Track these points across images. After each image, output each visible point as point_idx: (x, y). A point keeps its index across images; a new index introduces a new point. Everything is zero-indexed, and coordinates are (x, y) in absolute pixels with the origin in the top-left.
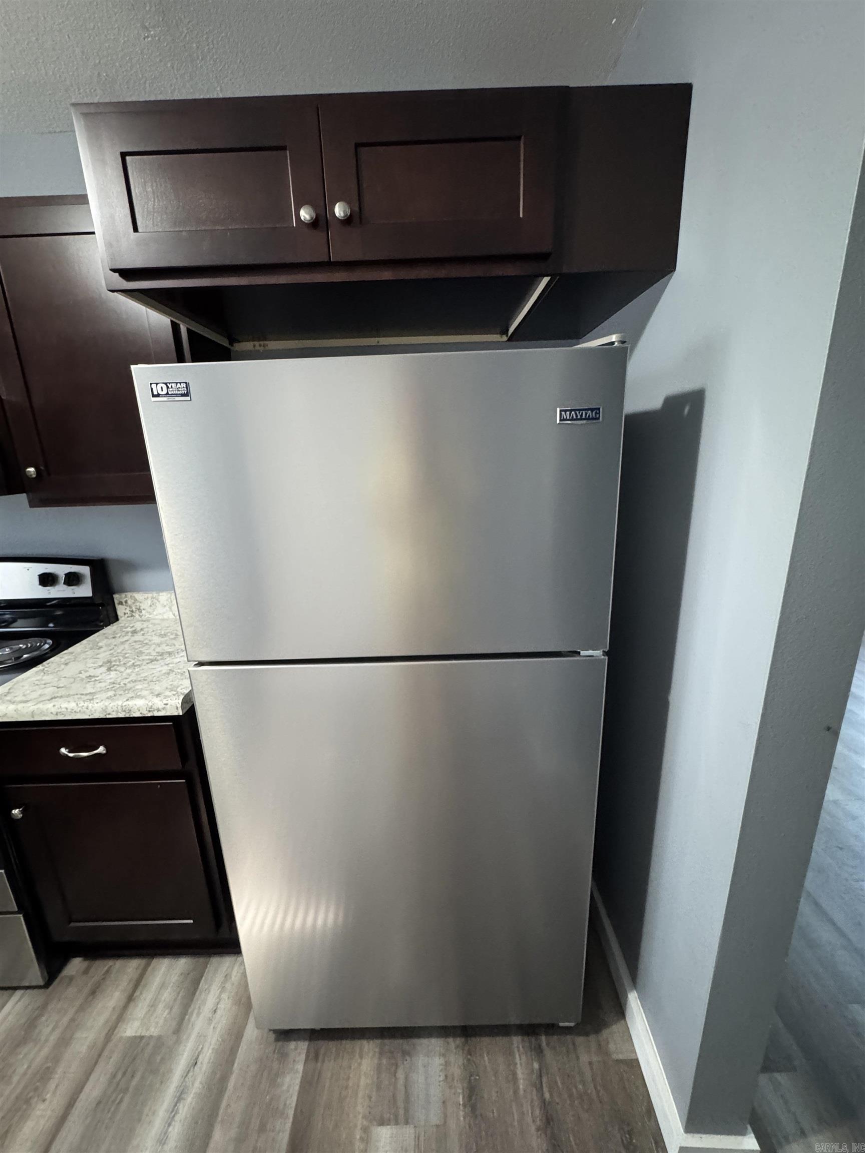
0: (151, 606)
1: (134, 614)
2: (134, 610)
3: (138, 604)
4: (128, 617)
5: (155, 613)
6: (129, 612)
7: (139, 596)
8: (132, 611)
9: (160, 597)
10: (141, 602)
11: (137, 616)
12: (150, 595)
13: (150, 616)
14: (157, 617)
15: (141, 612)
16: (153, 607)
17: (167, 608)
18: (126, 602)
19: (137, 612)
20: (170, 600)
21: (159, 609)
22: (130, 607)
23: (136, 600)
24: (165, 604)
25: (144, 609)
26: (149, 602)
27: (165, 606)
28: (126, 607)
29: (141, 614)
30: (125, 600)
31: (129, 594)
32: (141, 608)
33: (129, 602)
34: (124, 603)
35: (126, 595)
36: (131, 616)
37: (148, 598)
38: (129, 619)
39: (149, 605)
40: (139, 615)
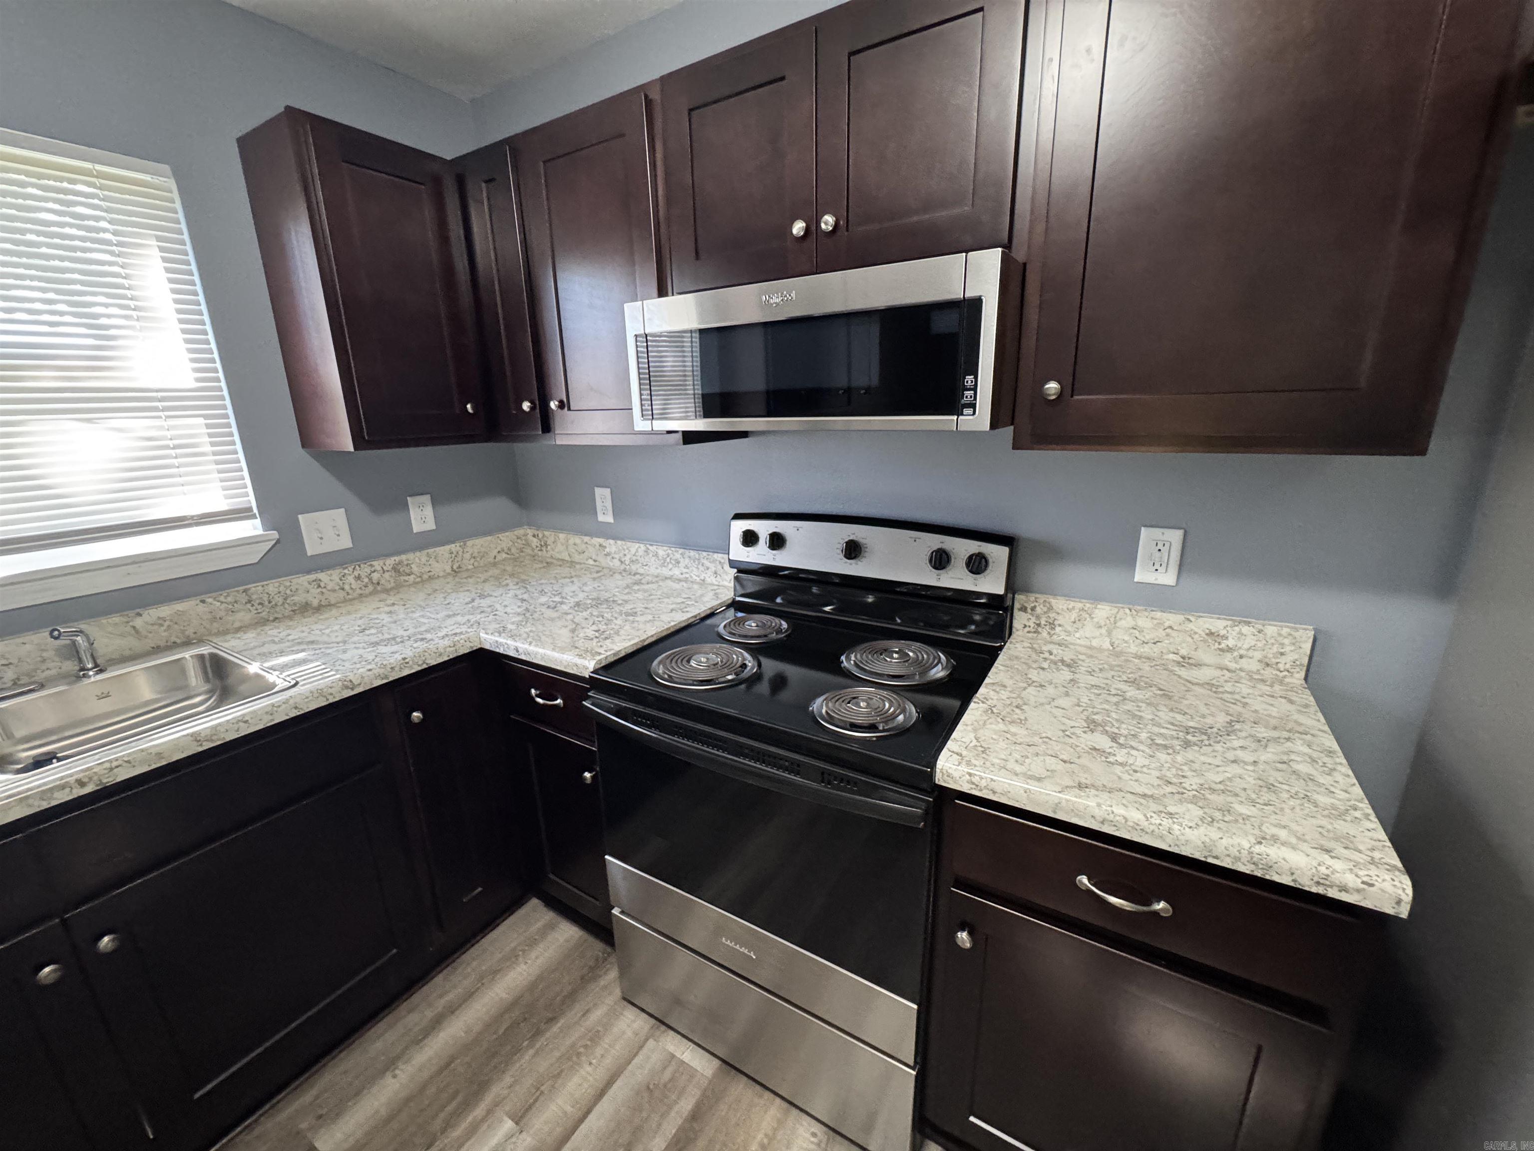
0: (1074, 622)
1: (1040, 629)
2: (1043, 622)
3: (1052, 615)
4: (1029, 632)
5: (1077, 635)
6: (1032, 625)
7: (1059, 603)
8: (1039, 625)
9: (1097, 611)
10: (1058, 614)
11: (1045, 634)
12: (1080, 605)
13: (1067, 638)
14: (1078, 641)
15: (1053, 629)
16: (1079, 624)
17: (1103, 631)
18: (1033, 609)
19: (1047, 627)
20: (1112, 620)
21: (1088, 630)
22: (1038, 617)
23: (1051, 608)
24: (1103, 624)
25: (1060, 625)
26: (1074, 615)
27: (1100, 627)
28: (1031, 617)
29: (1052, 632)
30: (1033, 605)
31: (1042, 598)
32: (1056, 623)
33: (1039, 610)
34: (1029, 610)
35: (1036, 598)
36: (1035, 632)
37: (1073, 608)
38: (1030, 635)
39: (1073, 620)
40: (1049, 633)
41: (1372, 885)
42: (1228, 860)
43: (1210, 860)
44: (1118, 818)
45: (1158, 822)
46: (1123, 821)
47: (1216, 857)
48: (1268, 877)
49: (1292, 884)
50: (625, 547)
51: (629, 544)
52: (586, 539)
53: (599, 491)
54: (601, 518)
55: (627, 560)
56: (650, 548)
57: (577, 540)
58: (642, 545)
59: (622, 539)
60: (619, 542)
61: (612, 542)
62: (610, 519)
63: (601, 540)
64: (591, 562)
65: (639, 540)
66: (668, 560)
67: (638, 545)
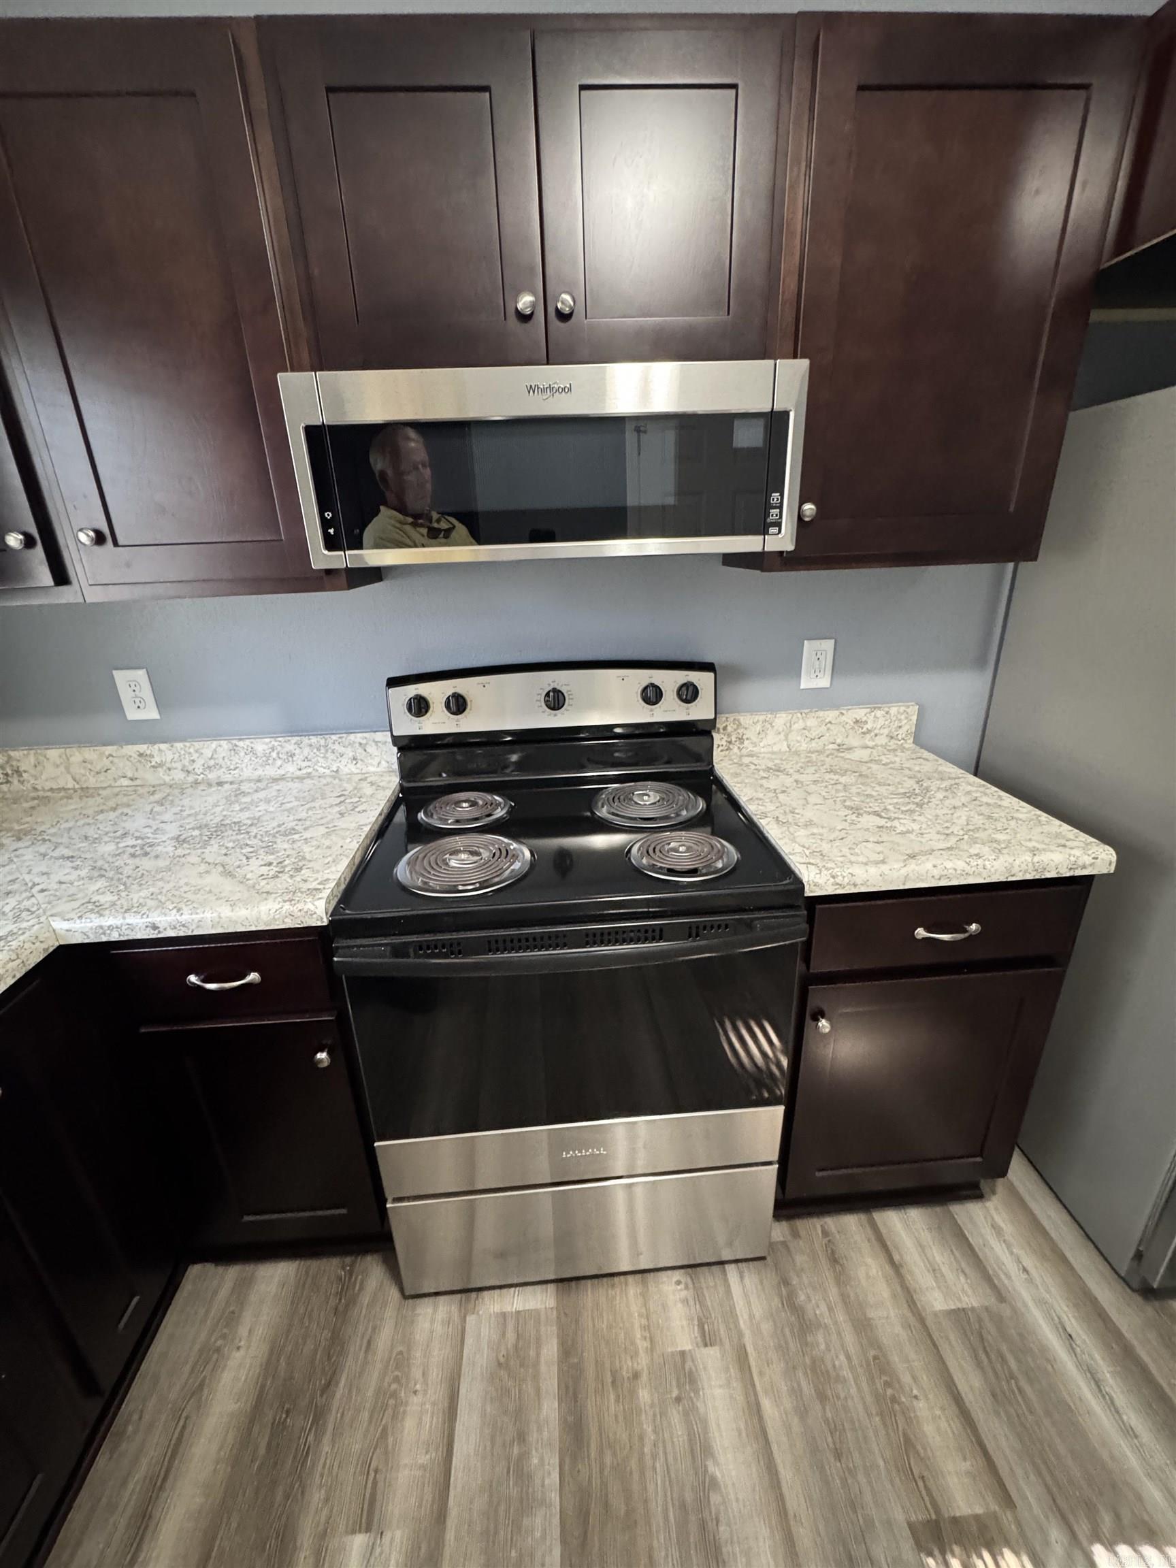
0: (759, 733)
1: (731, 746)
2: (734, 739)
4: (722, 751)
5: (762, 744)
6: (725, 743)
7: (745, 719)
8: (730, 742)
9: (776, 720)
10: (746, 729)
11: (735, 750)
12: (762, 718)
13: (754, 749)
14: (762, 750)
16: (762, 735)
17: (782, 736)
18: (725, 728)
20: (788, 725)
21: (771, 738)
22: (729, 735)
23: (740, 725)
24: (781, 730)
25: (747, 739)
26: (758, 727)
27: (780, 733)
28: (722, 736)
29: (741, 747)
30: (724, 725)
31: (731, 717)
32: (745, 737)
33: (729, 729)
34: (721, 731)
35: (727, 718)
36: (727, 750)
37: (758, 721)
38: (724, 752)
39: (757, 732)
40: (739, 748)
41: (1097, 858)
42: (1021, 874)
43: (1010, 879)
44: (950, 871)
45: (975, 863)
46: (954, 872)
47: (1013, 876)
48: (1043, 877)
49: (1056, 876)
50: (192, 750)
51: (197, 745)
52: (109, 750)
53: (120, 677)
54: (132, 714)
55: (198, 767)
56: (241, 744)
57: (90, 754)
58: (224, 743)
59: (183, 740)
60: (179, 745)
61: (163, 746)
62: (154, 714)
63: (143, 748)
64: (125, 782)
65: (216, 736)
66: (274, 755)
67: (214, 744)
